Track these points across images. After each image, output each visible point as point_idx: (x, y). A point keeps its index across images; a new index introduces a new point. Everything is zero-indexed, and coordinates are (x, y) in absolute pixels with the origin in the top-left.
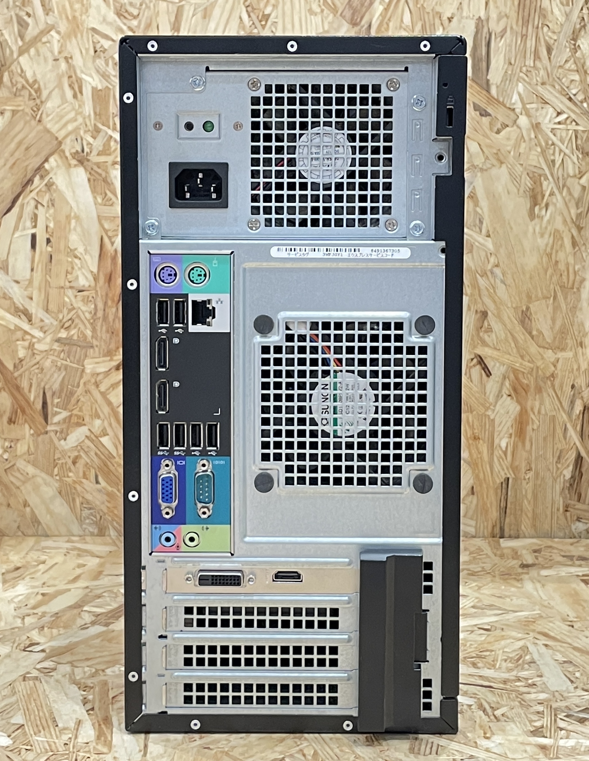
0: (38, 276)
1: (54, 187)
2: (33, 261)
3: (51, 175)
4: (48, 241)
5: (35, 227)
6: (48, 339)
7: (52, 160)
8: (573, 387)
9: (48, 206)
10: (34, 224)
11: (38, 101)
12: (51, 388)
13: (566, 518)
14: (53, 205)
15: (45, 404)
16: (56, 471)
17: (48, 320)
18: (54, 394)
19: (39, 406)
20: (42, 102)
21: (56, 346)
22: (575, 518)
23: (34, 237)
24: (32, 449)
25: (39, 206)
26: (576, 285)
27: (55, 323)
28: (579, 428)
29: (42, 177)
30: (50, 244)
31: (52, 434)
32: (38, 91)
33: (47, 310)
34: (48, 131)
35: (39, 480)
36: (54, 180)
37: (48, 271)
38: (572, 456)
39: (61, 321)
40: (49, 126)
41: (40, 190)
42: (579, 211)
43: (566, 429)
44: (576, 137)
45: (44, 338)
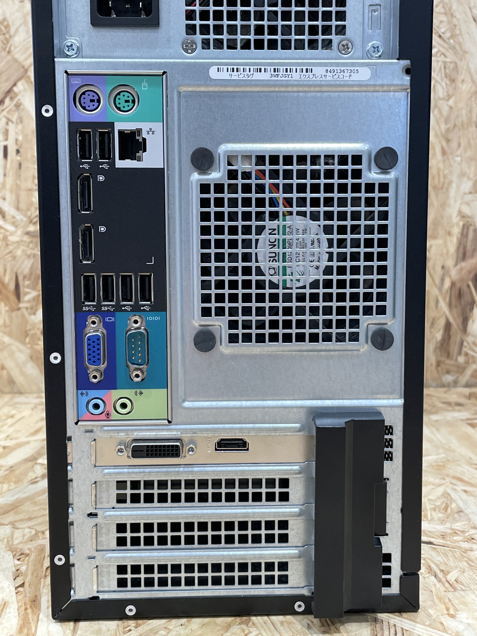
0: (10, 181)
1: (22, 107)
2: (5, 168)
3: (19, 97)
4: (18, 151)
5: (6, 139)
6: (19, 232)
7: (20, 84)
8: (443, 267)
9: (17, 123)
10: (5, 138)
11: (7, 36)
12: (22, 272)
13: (438, 371)
14: (21, 122)
15: (17, 286)
16: (28, 340)
17: (19, 217)
18: (24, 277)
19: (12, 287)
20: (11, 37)
21: (26, 238)
22: (445, 371)
23: (5, 148)
24: (8, 322)
25: (10, 123)
26: (446, 186)
27: (25, 219)
28: (447, 300)
29: (12, 99)
30: (19, 154)
31: (24, 311)
32: (7, 27)
33: (18, 209)
34: (16, 61)
35: (14, 348)
36: (22, 100)
37: (18, 176)
38: (442, 323)
39: (29, 217)
40: (17, 56)
41: (10, 110)
42: (447, 127)
43: (437, 302)
44: (445, 67)
45: (16, 232)
